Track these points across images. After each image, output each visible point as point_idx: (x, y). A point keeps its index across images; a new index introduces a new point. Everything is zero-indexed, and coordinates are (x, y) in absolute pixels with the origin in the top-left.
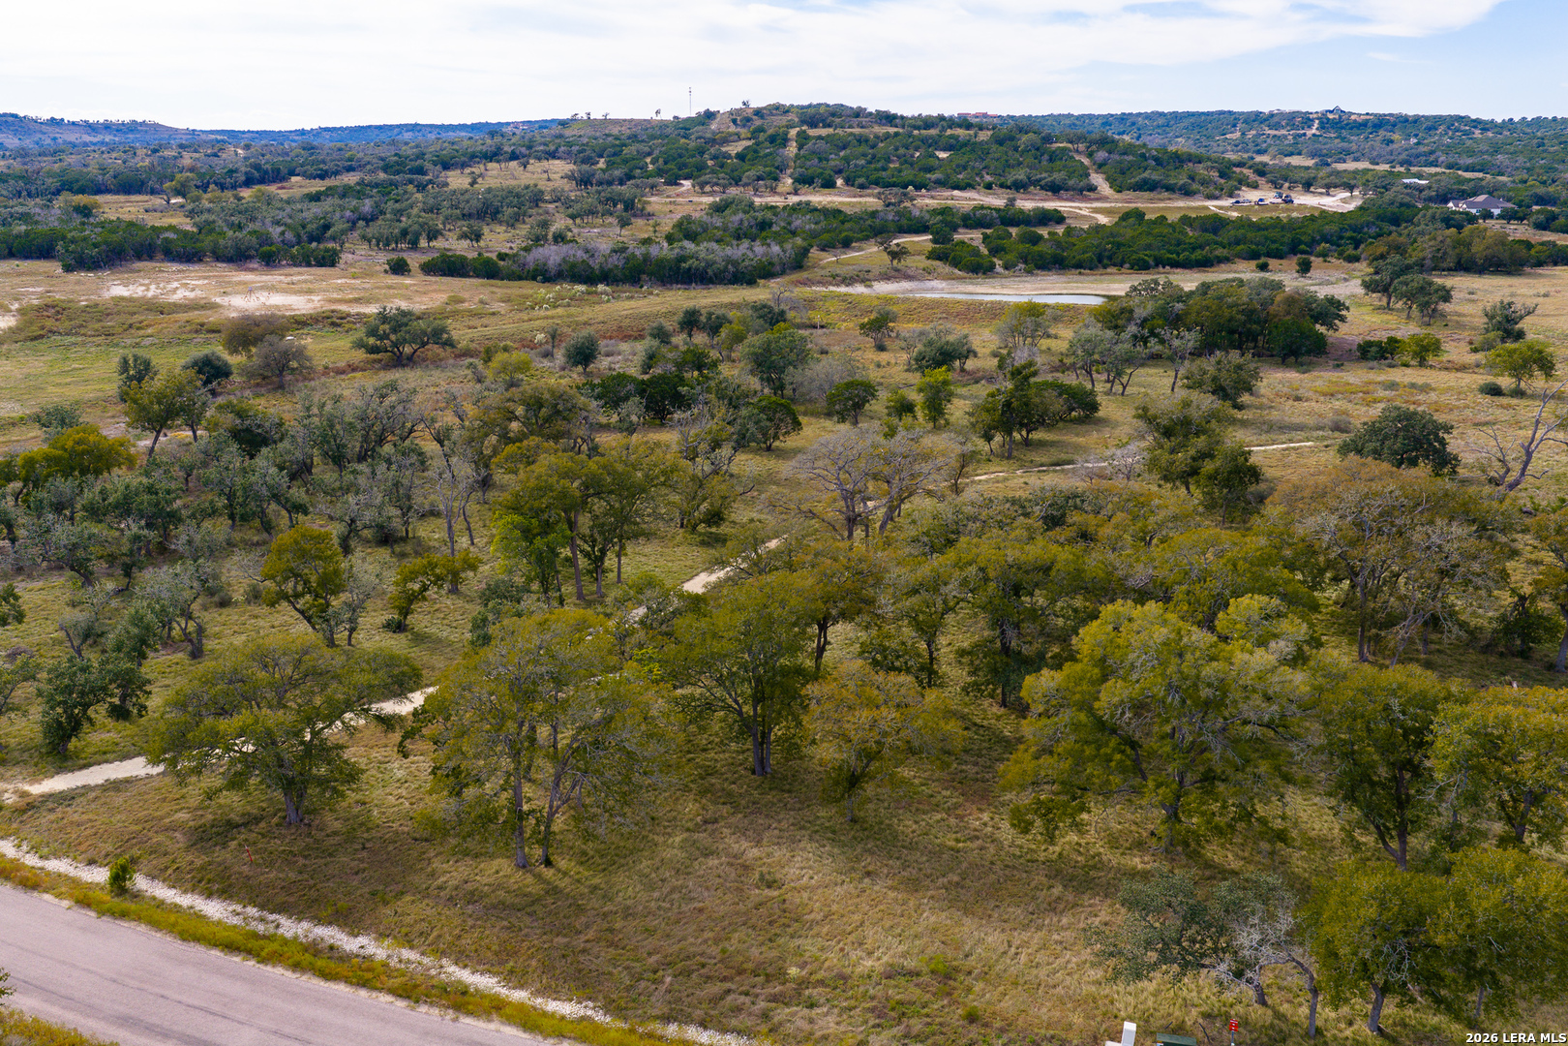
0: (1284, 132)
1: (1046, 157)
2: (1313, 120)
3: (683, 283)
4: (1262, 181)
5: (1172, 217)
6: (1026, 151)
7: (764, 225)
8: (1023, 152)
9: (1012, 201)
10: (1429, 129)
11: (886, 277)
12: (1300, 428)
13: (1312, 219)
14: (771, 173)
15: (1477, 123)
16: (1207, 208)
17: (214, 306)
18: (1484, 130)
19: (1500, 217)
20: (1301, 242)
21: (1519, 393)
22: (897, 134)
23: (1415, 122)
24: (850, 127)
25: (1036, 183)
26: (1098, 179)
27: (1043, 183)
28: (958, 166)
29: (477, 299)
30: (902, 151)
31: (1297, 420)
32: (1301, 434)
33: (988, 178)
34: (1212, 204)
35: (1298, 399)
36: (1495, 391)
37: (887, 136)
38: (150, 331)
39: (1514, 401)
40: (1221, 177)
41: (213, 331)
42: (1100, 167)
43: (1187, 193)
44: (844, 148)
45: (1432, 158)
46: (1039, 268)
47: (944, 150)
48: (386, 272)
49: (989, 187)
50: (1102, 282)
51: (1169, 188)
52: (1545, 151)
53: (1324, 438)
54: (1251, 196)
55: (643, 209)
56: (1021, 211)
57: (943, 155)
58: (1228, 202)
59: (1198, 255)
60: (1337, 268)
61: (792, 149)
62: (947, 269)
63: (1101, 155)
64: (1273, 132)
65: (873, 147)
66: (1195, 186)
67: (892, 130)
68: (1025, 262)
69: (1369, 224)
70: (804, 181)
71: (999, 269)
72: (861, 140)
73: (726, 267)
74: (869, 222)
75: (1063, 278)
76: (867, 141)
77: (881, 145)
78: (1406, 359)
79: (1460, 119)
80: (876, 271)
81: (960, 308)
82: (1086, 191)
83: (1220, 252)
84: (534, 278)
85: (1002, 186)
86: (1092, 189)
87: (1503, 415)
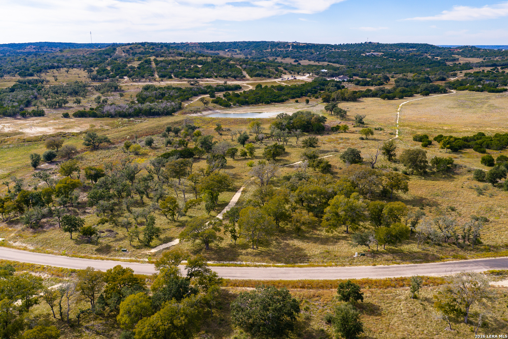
0: (282, 49)
1: (229, 67)
2: (290, 46)
3: (152, 116)
4: (286, 72)
5: (269, 86)
6: (223, 65)
7: (163, 95)
8: (222, 65)
9: (226, 83)
10: (321, 48)
11: (205, 110)
12: (328, 152)
13: (303, 85)
14: (151, 74)
15: (332, 46)
16: (276, 82)
17: (22, 133)
18: (335, 49)
19: (347, 81)
20: (303, 93)
21: (367, 139)
22: (184, 60)
23: (317, 46)
24: (169, 57)
25: (229, 75)
26: (245, 73)
27: (231, 76)
28: (205, 70)
29: (99, 125)
30: (187, 65)
31: (326, 149)
32: (329, 153)
33: (215, 74)
34: (276, 80)
35: (324, 144)
36: (362, 139)
37: (181, 60)
38: (9, 143)
39: (367, 141)
40: (276, 71)
41: (29, 141)
42: (245, 69)
43: (270, 77)
44: (170, 64)
45: (324, 59)
46: (242, 105)
47: (200, 64)
48: (62, 117)
49: (216, 77)
50: (259, 108)
51: (264, 76)
52: (352, 57)
53: (334, 154)
54: (286, 77)
55: (120, 89)
56: (230, 86)
57: (200, 66)
58: (280, 80)
59: (280, 99)
60: (314, 101)
61: (154, 65)
62: (219, 106)
63: (244, 66)
64: (280, 49)
65: (178, 64)
66: (271, 75)
67: (182, 58)
68: (238, 103)
69: (318, 86)
70: (162, 77)
71: (232, 106)
72: (174, 62)
73: (164, 110)
74: (191, 92)
75: (249, 107)
76: (176, 62)
77: (181, 63)
78: (342, 131)
79: (328, 45)
80: (201, 108)
81: (233, 121)
82: (243, 78)
83: (285, 97)
84: (108, 117)
85: (220, 76)
86: (244, 77)
87: (366, 145)
